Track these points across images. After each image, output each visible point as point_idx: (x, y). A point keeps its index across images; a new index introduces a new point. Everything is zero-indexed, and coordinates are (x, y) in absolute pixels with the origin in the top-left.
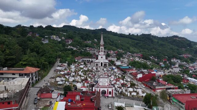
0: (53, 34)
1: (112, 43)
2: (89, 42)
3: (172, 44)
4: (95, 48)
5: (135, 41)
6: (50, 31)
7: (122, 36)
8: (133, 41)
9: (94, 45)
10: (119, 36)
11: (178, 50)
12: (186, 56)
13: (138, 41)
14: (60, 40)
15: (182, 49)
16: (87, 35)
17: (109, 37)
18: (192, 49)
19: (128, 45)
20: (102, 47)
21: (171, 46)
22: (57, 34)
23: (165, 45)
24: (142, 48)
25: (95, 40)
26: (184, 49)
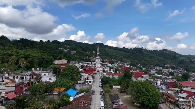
0: (59, 47)
1: (107, 55)
2: (89, 53)
3: (160, 56)
4: (94, 57)
5: (128, 53)
6: (57, 44)
7: (117, 49)
8: (126, 53)
9: (92, 55)
10: (114, 49)
11: (164, 60)
12: (170, 65)
13: (130, 54)
14: (66, 51)
15: (168, 60)
16: (87, 48)
17: (106, 50)
18: (177, 60)
19: (121, 57)
20: (98, 53)
21: (159, 57)
22: (63, 46)
23: (153, 57)
24: (133, 59)
25: (93, 51)
26: (170, 61)
